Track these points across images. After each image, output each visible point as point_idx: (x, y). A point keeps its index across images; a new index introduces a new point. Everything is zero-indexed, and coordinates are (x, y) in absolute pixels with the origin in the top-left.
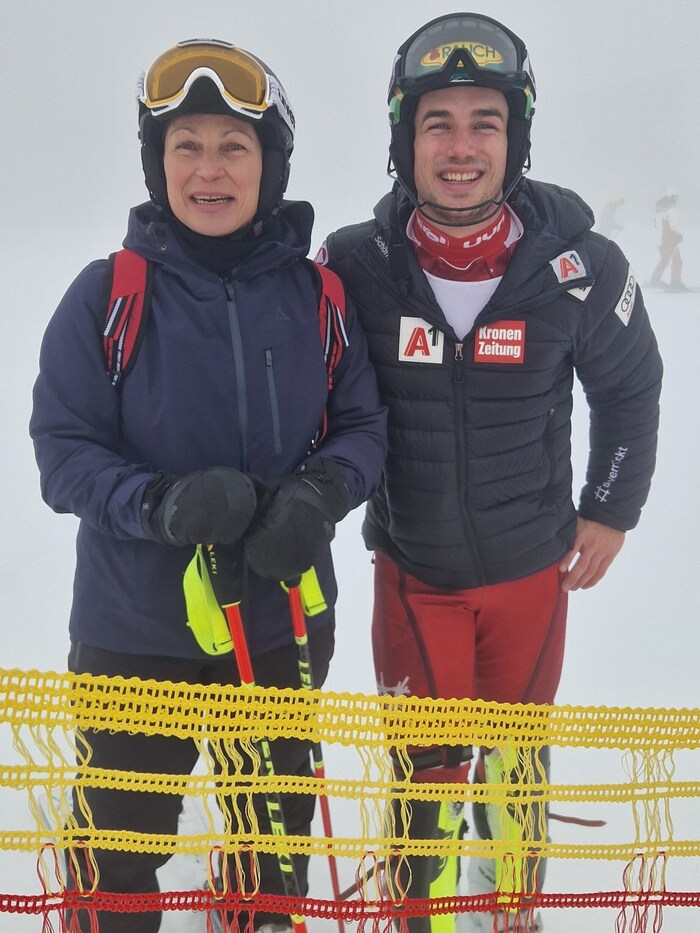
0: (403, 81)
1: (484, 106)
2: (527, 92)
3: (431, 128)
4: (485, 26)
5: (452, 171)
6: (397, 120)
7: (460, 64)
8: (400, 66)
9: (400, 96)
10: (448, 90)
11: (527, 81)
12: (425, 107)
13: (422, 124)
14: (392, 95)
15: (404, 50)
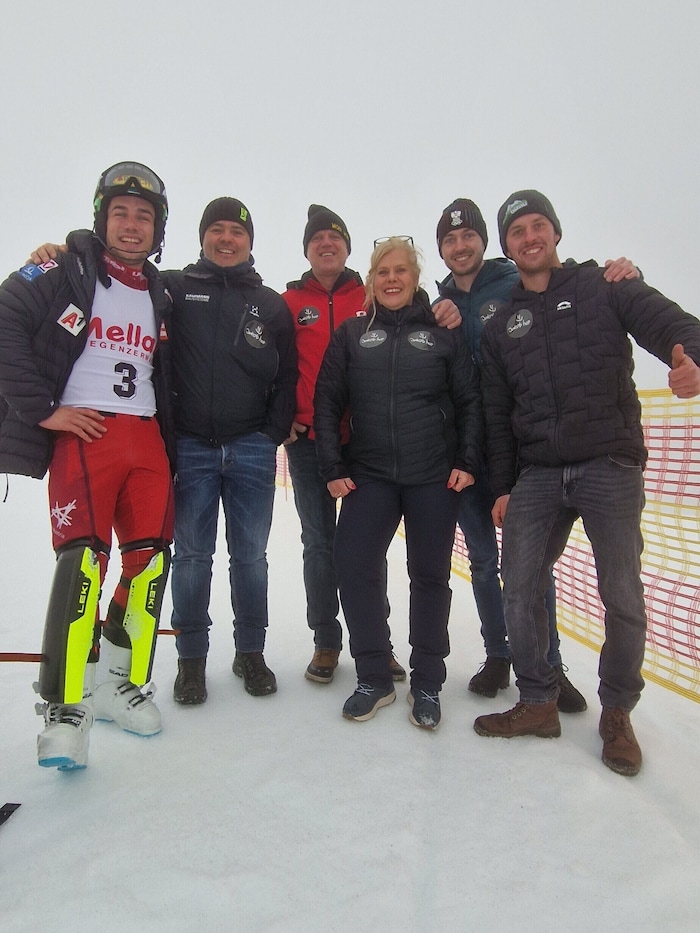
0: (104, 187)
1: (143, 207)
2: (164, 206)
3: (117, 215)
4: (145, 170)
5: (126, 237)
6: (99, 209)
7: (133, 185)
8: (102, 181)
9: (101, 197)
10: (126, 197)
11: (164, 200)
12: (114, 203)
13: (112, 211)
14: (96, 197)
15: (105, 174)
